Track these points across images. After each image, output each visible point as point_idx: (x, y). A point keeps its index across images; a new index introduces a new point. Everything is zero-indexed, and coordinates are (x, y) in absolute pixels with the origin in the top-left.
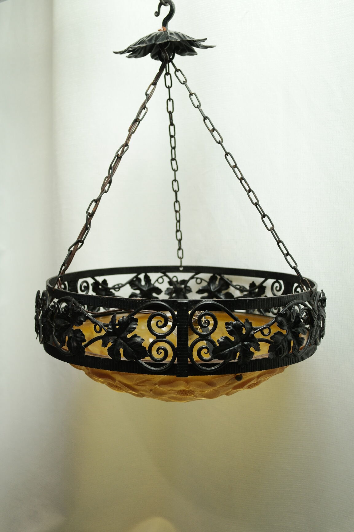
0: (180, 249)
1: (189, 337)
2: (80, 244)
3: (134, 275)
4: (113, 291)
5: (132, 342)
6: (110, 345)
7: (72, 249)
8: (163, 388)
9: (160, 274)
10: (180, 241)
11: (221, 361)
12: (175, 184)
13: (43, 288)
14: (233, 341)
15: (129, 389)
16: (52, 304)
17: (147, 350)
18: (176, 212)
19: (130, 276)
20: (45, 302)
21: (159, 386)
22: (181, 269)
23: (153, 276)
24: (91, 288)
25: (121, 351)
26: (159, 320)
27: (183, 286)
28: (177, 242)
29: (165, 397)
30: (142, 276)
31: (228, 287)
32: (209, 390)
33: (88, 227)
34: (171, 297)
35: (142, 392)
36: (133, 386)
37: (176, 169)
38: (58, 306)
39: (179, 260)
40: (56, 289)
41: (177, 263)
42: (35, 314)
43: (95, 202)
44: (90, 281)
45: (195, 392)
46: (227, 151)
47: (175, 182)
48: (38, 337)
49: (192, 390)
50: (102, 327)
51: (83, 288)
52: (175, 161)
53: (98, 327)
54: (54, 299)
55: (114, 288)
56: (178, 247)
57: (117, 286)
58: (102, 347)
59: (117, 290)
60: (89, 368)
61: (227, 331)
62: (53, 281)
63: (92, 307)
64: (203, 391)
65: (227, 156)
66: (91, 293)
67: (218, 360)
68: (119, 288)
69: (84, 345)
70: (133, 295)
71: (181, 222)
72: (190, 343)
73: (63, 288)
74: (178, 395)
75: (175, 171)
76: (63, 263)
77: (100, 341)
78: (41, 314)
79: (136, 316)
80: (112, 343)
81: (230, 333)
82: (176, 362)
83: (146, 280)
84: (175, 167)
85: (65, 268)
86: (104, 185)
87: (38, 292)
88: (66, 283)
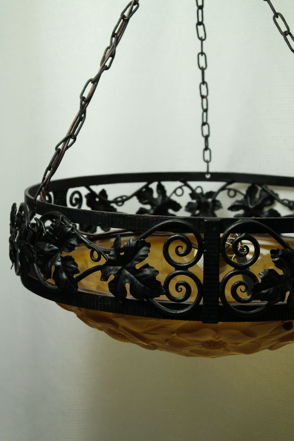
0: (206, 148)
1: (221, 269)
2: (71, 140)
3: (142, 184)
4: (114, 205)
5: (142, 274)
6: (112, 277)
7: (60, 147)
8: (183, 338)
9: (179, 184)
10: (206, 138)
11: (265, 303)
12: (202, 58)
13: (20, 200)
14: (282, 275)
15: (136, 339)
16: (33, 221)
17: (163, 285)
18: (203, 97)
19: (138, 186)
20: (24, 219)
21: (178, 335)
22: (208, 176)
23: (169, 186)
24: (84, 200)
25: (128, 286)
26: (179, 245)
27: (210, 200)
28: (203, 139)
29: (186, 350)
30: (154, 186)
31: (272, 203)
32: (246, 342)
33: (82, 117)
34: (194, 215)
35: (154, 343)
36: (142, 334)
37: (203, 38)
38: (41, 224)
39: (205, 164)
40: (38, 202)
41: (202, 168)
42: (9, 235)
43: (92, 83)
44: (84, 191)
45: (227, 344)
46: (277, 12)
47: (202, 55)
48: (14, 266)
49: (222, 341)
50: (102, 254)
51: (74, 201)
52: (202, 26)
53: (95, 254)
54: (35, 215)
55: (116, 201)
56: (203, 147)
57: (119, 199)
58: (101, 280)
59: (120, 204)
60: (83, 309)
61: (273, 261)
62: (33, 191)
63: (85, 226)
64: (237, 344)
65: (276, 18)
66: (85, 207)
67: (259, 301)
68: (123, 201)
69: (77, 278)
70: (142, 211)
71: (209, 112)
72: (221, 277)
73: (47, 201)
74: (203, 349)
75: (202, 40)
76: (47, 165)
77: (99, 273)
78: (18, 235)
79: (147, 240)
80: (114, 275)
81: (278, 264)
82: (201, 303)
83: (159, 191)
84: (202, 35)
85: (50, 173)
86: (104, 60)
87: (14, 206)
88: (51, 193)
